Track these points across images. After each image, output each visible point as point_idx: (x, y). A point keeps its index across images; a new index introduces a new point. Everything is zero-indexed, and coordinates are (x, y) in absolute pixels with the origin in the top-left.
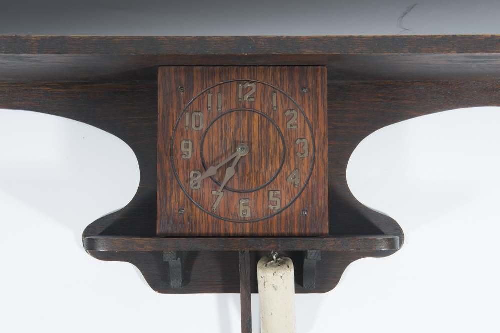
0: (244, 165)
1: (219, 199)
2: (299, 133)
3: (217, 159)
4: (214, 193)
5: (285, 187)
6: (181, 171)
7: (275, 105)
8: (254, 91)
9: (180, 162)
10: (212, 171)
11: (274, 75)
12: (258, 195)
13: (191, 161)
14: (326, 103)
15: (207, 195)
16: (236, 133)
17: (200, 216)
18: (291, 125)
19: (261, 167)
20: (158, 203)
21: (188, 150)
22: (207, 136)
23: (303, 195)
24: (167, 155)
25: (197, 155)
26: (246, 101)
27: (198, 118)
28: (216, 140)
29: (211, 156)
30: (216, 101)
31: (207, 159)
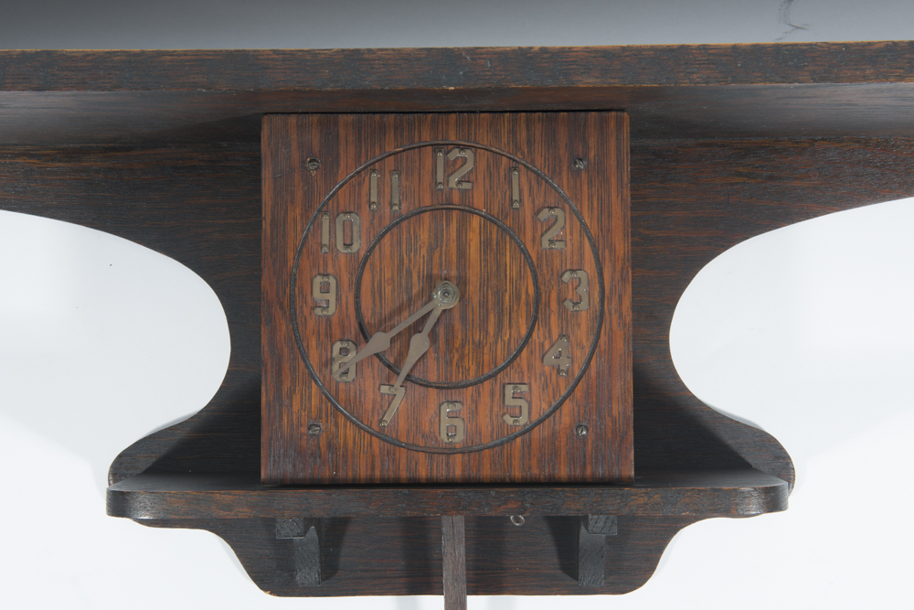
0: (450, 330)
1: (394, 404)
2: (568, 258)
3: (391, 316)
4: (385, 389)
5: (538, 376)
6: (313, 342)
7: (516, 197)
8: (469, 166)
9: (311, 324)
10: (380, 342)
11: (513, 132)
12: (479, 393)
13: (335, 320)
14: (627, 193)
15: (370, 395)
16: (431, 260)
17: (354, 439)
18: (551, 242)
19: (487, 333)
20: (264, 413)
21: (326, 296)
22: (368, 265)
23: (578, 393)
24: (282, 307)
25: (347, 308)
26: (452, 189)
28: (388, 275)
29: (377, 310)
30: (387, 190)
31: (368, 316)
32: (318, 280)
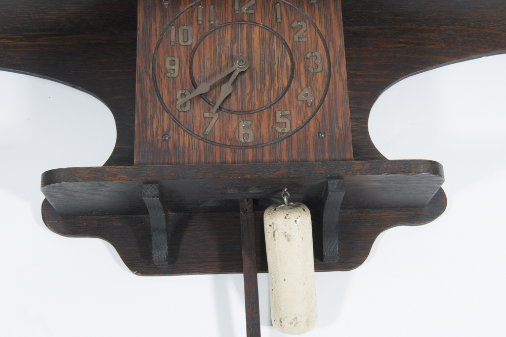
0: (244, 84)
1: (212, 122)
2: (309, 46)
3: (210, 77)
4: (207, 115)
5: (295, 107)
6: (166, 92)
7: (279, 16)
8: (252, 2)
9: (164, 81)
10: (203, 88)
12: (261, 116)
13: (178, 80)
14: (340, 14)
15: (198, 118)
16: (232, 49)
17: (189, 142)
18: (299, 38)
19: (265, 85)
20: (136, 129)
21: (174, 67)
22: (197, 52)
23: (319, 114)
24: (148, 74)
25: (185, 73)
26: (243, 13)
27: (185, 32)
28: (208, 56)
29: (202, 74)
30: (208, 15)
31: (197, 77)
32: (169, 59)
